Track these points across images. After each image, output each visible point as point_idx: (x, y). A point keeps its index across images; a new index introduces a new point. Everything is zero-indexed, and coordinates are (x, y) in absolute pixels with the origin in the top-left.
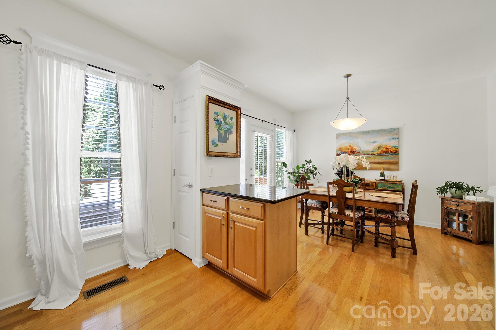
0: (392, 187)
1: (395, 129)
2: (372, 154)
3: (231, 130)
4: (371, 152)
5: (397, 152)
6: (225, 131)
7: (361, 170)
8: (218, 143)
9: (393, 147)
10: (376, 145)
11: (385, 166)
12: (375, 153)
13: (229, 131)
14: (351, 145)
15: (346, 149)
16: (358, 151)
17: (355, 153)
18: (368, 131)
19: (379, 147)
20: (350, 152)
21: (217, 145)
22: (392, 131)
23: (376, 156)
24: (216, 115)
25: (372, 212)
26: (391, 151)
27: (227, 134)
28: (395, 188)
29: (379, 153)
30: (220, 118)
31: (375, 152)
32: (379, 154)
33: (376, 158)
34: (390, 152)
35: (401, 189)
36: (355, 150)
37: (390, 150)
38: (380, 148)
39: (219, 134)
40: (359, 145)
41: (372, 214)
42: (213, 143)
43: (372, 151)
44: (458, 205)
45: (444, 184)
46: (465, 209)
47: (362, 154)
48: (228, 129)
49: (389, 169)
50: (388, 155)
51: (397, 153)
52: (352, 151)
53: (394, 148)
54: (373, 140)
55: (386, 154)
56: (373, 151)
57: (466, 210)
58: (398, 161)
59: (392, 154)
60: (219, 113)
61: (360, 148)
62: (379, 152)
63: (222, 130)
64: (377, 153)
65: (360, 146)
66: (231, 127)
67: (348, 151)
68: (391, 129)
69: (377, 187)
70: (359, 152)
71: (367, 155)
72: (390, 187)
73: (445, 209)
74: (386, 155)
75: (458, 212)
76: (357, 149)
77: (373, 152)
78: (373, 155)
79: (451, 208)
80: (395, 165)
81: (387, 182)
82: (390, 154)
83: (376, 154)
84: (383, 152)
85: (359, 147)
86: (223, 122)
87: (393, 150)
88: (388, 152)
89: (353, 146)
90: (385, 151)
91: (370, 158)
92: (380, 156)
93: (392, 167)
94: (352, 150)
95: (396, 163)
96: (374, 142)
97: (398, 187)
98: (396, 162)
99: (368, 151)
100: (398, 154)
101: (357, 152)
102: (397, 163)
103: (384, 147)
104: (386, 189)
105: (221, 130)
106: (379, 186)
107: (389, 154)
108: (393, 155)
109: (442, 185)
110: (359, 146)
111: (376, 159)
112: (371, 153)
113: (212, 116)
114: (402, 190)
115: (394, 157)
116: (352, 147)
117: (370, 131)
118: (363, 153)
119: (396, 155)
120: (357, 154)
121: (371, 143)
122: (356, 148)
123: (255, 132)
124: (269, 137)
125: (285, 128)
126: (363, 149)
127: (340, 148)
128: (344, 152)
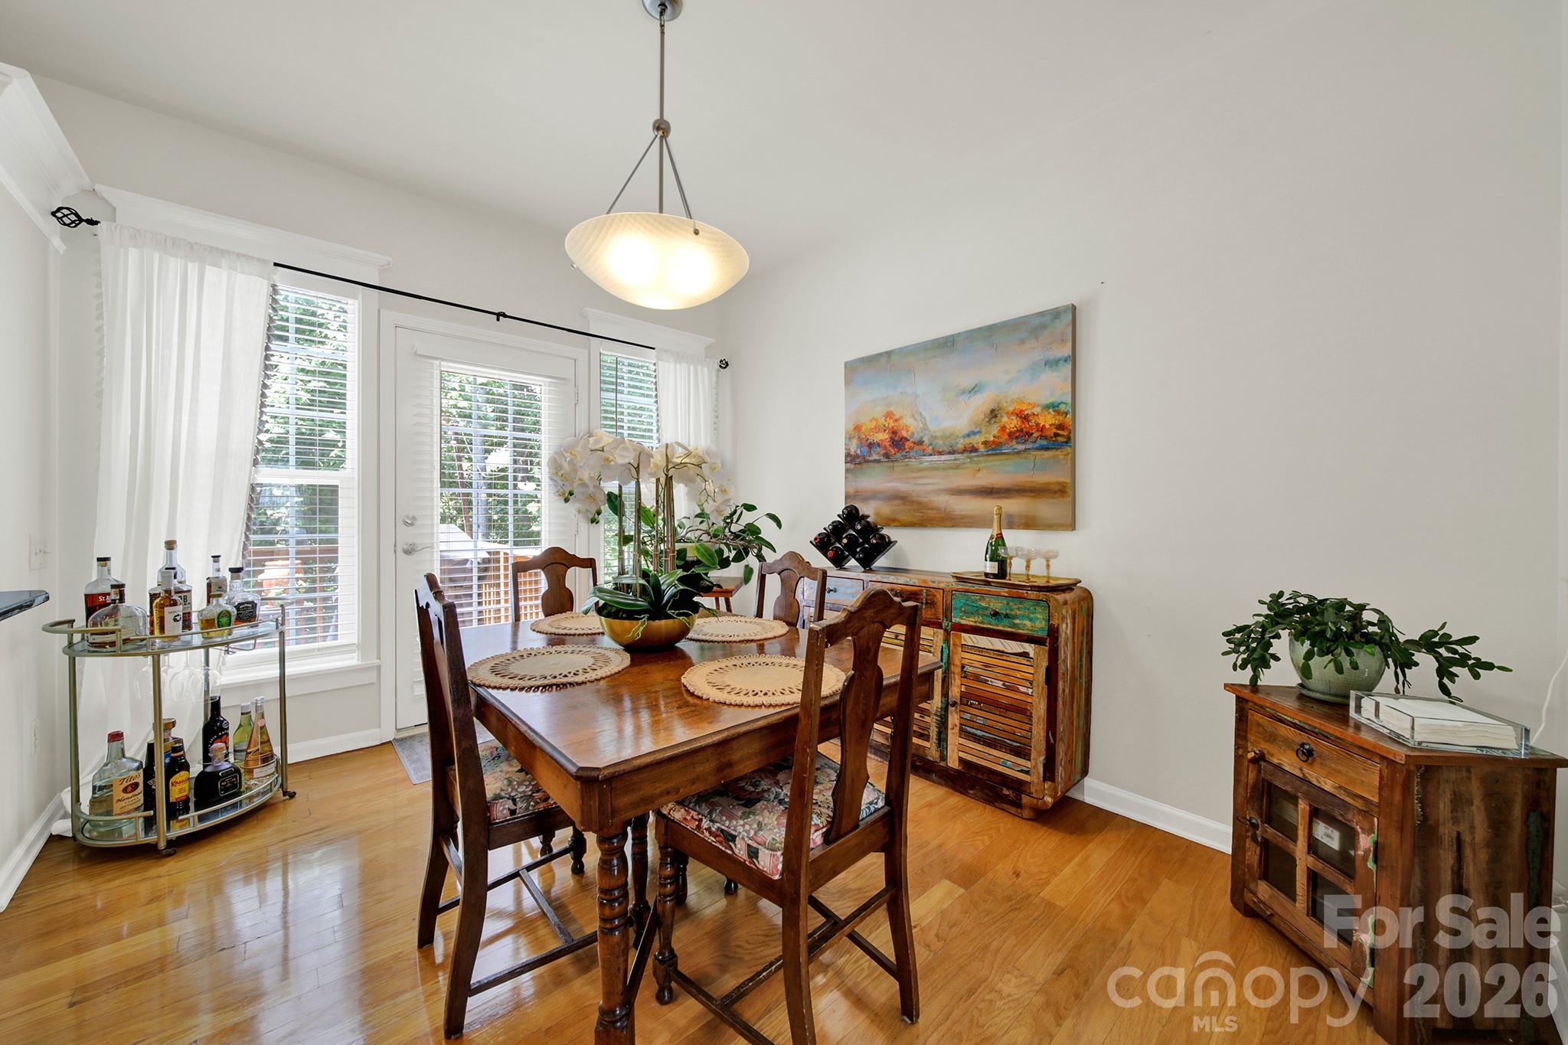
0: (1007, 616)
1: (1056, 314)
2: (964, 451)
4: (962, 441)
5: (1065, 433)
7: (926, 526)
9: (1047, 407)
10: (979, 404)
11: (1013, 506)
12: (977, 440)
14: (892, 409)
15: (875, 427)
16: (917, 437)
17: (908, 445)
18: (953, 336)
19: (992, 411)
20: (888, 444)
22: (1043, 327)
23: (983, 455)
25: (928, 740)
26: (1038, 431)
28: (1017, 621)
29: (994, 442)
31: (977, 436)
32: (994, 448)
33: (981, 466)
34: (1035, 435)
35: (1042, 629)
36: (904, 434)
37: (1038, 425)
38: (996, 416)
40: (921, 410)
41: (927, 744)
43: (967, 432)
44: (1308, 755)
45: (1264, 610)
46: (1340, 787)
47: (931, 448)
49: (1029, 523)
50: (1026, 449)
51: (1064, 440)
52: (897, 438)
53: (1051, 410)
54: (967, 380)
55: (1021, 447)
56: (968, 435)
57: (1345, 790)
58: (1068, 480)
59: (1044, 442)
61: (925, 419)
62: (992, 439)
64: (985, 443)
65: (923, 413)
67: (881, 440)
68: (1041, 314)
69: (948, 612)
70: (920, 443)
71: (949, 453)
72: (995, 614)
73: (1251, 766)
74: (1018, 453)
75: (1307, 796)
76: (912, 429)
77: (968, 441)
78: (971, 452)
79: (1275, 761)
80: (1055, 501)
81: (988, 588)
82: (1037, 445)
83: (982, 448)
84: (1007, 437)
85: (918, 417)
87: (1048, 420)
88: (1027, 433)
89: (898, 416)
90: (1017, 431)
91: (957, 467)
92: (997, 457)
93: (1044, 508)
94: (894, 433)
95: (1057, 488)
96: (974, 390)
97: (1032, 616)
98: (1063, 482)
99: (951, 435)
100: (1067, 442)
101: (914, 443)
102: (1064, 491)
103: (1011, 409)
104: (983, 623)
106: (956, 609)
107: (1030, 446)
108: (1047, 449)
109: (1250, 612)
110: (921, 414)
111: (979, 474)
112: (960, 446)
114: (1048, 635)
115: (1053, 457)
116: (896, 421)
117: (959, 334)
118: (934, 443)
119: (1058, 446)
120: (911, 448)
121: (963, 392)
122: (908, 424)
123: (437, 362)
124: (549, 386)
125: (654, 349)
126: (932, 427)
127: (858, 428)
128: (871, 445)
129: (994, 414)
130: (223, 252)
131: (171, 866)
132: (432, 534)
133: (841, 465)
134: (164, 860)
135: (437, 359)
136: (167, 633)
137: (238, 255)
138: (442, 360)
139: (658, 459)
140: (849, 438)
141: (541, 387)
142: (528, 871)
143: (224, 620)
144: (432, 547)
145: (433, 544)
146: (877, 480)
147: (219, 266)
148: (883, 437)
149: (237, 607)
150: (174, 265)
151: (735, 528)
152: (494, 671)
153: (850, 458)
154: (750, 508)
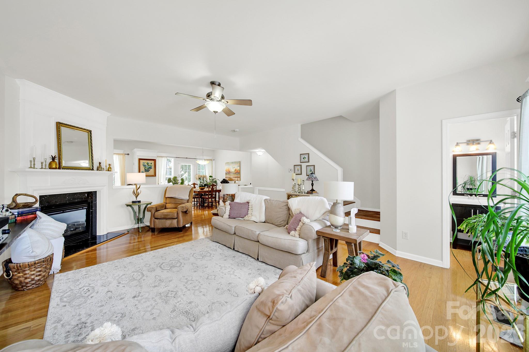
10: (235, 169)
13: (151, 168)
14: (229, 168)
27: (149, 169)
30: (146, 164)
39: (145, 169)
40: (231, 169)
42: (142, 172)
48: (149, 167)
77: (234, 172)
86: (147, 165)
91: (233, 175)
96: (234, 168)
111: (235, 176)
113: (142, 164)
120: (230, 173)
126: (232, 171)
127: (226, 170)
128: (227, 172)
129: (235, 170)
133: (225, 174)
139: (203, 176)
140: (226, 171)
146: (228, 176)
148: (228, 171)
150: (160, 158)
151: (213, 181)
153: (226, 173)
154: (215, 179)
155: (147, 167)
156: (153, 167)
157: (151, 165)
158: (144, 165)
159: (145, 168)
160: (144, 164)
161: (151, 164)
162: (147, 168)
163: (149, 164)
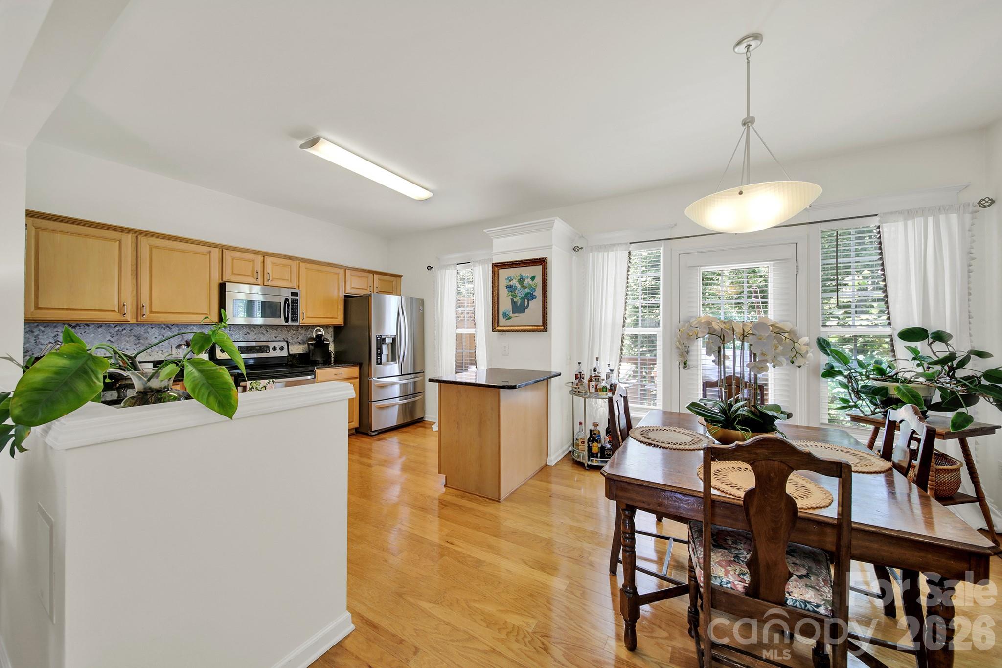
3: (532, 294)
6: (522, 297)
8: (511, 314)
13: (530, 296)
21: (510, 318)
24: (508, 281)
27: (526, 301)
30: (515, 283)
39: (514, 303)
42: (505, 315)
48: (527, 294)
60: (512, 278)
63: (518, 298)
66: (534, 290)
86: (519, 286)
105: (515, 297)
113: (503, 283)
123: (698, 268)
124: (774, 266)
125: (876, 215)
130: (614, 245)
131: (587, 473)
132: (697, 360)
134: (586, 471)
135: (698, 266)
136: (590, 391)
137: (618, 244)
138: (701, 266)
141: (763, 267)
142: (674, 541)
143: (605, 389)
144: (697, 367)
145: (697, 365)
147: (613, 251)
149: (611, 386)
152: (642, 433)
155: (520, 293)
156: (538, 293)
157: (531, 282)
158: (511, 287)
159: (512, 299)
160: (511, 283)
161: (533, 278)
162: (517, 299)
163: (526, 282)
